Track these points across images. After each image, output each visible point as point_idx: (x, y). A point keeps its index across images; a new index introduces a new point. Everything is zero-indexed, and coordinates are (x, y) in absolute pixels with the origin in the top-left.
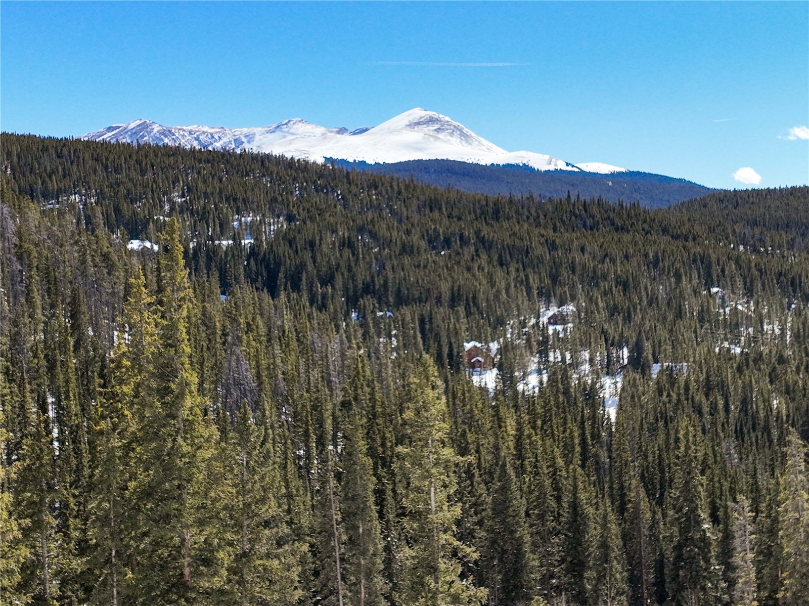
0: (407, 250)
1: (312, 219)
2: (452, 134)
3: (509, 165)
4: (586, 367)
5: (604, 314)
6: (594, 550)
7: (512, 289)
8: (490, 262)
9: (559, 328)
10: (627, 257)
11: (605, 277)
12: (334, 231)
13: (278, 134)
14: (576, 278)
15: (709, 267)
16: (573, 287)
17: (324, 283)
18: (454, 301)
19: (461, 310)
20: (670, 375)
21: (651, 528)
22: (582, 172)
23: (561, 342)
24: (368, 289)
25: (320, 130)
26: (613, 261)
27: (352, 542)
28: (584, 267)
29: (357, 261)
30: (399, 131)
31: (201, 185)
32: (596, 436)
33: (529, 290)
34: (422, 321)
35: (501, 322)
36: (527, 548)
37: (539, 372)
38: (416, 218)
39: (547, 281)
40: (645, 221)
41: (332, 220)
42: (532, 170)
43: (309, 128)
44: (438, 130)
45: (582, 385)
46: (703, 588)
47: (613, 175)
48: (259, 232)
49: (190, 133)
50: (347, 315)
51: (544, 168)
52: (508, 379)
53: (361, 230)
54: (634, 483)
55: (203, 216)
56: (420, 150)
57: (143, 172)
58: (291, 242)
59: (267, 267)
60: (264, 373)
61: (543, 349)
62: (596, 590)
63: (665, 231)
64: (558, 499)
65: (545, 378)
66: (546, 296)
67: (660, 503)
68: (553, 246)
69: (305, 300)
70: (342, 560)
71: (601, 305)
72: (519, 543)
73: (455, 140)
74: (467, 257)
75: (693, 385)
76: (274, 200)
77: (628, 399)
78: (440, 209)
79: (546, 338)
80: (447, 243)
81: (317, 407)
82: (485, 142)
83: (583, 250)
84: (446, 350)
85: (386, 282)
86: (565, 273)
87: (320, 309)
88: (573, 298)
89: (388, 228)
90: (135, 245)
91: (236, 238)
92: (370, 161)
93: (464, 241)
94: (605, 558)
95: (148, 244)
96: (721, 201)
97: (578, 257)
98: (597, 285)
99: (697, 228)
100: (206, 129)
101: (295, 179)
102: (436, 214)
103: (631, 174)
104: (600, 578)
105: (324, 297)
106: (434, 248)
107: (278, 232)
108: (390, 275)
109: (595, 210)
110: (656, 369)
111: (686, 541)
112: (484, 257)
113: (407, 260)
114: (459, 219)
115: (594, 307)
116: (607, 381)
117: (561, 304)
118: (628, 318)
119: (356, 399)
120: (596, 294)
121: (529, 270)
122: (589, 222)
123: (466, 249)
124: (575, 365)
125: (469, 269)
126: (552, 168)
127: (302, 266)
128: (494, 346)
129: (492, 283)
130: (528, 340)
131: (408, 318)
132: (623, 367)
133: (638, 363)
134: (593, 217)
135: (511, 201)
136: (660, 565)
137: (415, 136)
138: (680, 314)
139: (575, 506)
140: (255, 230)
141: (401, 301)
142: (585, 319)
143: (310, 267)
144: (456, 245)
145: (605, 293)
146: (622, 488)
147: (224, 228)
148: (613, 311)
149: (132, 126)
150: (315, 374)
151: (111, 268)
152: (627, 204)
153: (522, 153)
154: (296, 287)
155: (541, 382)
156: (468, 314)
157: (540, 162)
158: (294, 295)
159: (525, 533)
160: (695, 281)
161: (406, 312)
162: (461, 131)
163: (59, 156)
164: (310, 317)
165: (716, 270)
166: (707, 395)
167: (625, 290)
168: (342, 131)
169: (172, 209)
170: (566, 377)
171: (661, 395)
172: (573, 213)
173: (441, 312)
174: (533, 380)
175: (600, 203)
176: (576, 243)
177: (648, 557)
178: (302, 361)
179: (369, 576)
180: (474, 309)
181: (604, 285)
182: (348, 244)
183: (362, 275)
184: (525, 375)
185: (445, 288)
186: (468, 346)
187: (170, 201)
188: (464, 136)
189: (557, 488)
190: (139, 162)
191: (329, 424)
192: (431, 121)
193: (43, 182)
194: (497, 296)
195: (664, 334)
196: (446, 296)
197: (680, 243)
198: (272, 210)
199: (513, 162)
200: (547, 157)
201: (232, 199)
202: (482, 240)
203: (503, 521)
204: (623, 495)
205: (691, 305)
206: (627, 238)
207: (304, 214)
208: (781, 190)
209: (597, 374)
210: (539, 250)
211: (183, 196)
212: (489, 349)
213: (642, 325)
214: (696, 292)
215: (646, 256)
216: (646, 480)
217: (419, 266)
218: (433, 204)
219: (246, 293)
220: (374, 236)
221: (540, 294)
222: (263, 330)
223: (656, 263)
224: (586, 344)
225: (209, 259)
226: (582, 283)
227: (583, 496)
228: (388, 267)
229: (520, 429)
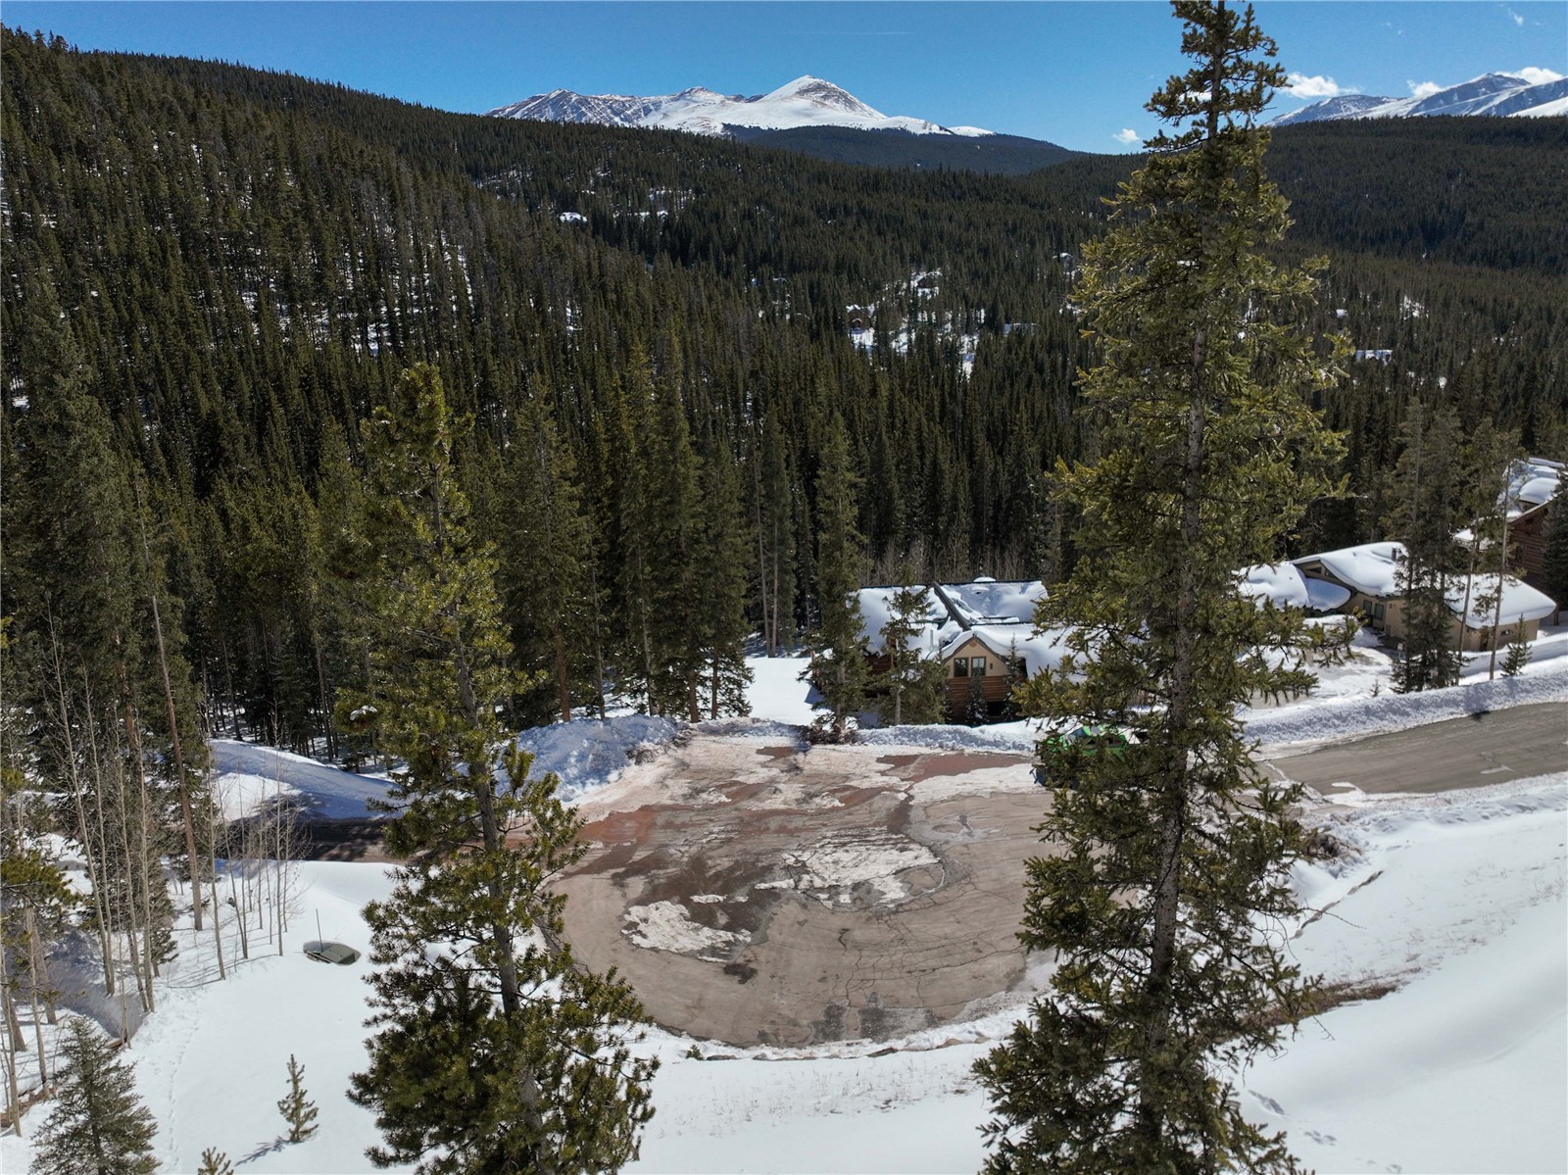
0: (799, 221)
1: (717, 191)
2: (837, 101)
3: (888, 129)
4: (949, 326)
5: (966, 279)
6: (947, 495)
7: (888, 257)
8: (870, 231)
9: (927, 290)
10: (988, 225)
11: (968, 244)
12: (736, 204)
13: (682, 102)
14: (943, 246)
15: (1061, 233)
16: (940, 254)
17: (728, 253)
18: (839, 267)
19: (845, 277)
20: (1018, 335)
21: (994, 475)
22: (954, 136)
23: (929, 305)
24: (765, 258)
25: (719, 98)
26: (977, 229)
27: (769, 496)
28: (951, 234)
29: (756, 233)
30: (790, 98)
31: (620, 161)
32: (953, 396)
33: (902, 257)
34: (811, 287)
35: (878, 286)
36: (896, 496)
37: (909, 331)
38: (806, 189)
39: (919, 248)
40: (1007, 191)
41: (734, 193)
42: (909, 133)
43: (709, 96)
44: (825, 97)
45: (944, 343)
46: (1026, 530)
47: (983, 138)
48: (672, 204)
49: (604, 101)
50: (748, 280)
51: (920, 132)
52: (882, 340)
53: (759, 202)
54: (981, 439)
55: (624, 190)
56: (808, 116)
57: (570, 149)
58: (699, 215)
59: (681, 239)
60: (689, 346)
61: (913, 312)
62: (946, 529)
63: (1024, 200)
64: (922, 457)
65: (913, 336)
66: (918, 262)
67: (1000, 453)
68: (924, 216)
69: (713, 269)
70: (762, 508)
71: (964, 270)
72: (890, 493)
73: (840, 106)
74: (850, 227)
75: (1038, 345)
76: (683, 174)
77: (982, 357)
78: (827, 183)
79: (916, 299)
80: (833, 213)
81: (732, 375)
82: (867, 108)
83: (950, 219)
84: (831, 314)
85: (781, 251)
86: (934, 242)
87: (725, 277)
88: (941, 264)
89: (782, 200)
90: (567, 216)
91: (653, 211)
92: (764, 127)
93: (847, 212)
94: (955, 508)
95: (578, 216)
96: (1077, 167)
97: (946, 225)
98: (961, 252)
99: (1052, 196)
100: (618, 98)
101: (701, 155)
102: (823, 186)
103: (999, 136)
104: (951, 521)
105: (729, 264)
106: (821, 217)
107: (686, 204)
108: (785, 245)
109: (963, 181)
110: (1007, 328)
111: (1017, 496)
112: (865, 226)
113: (798, 231)
114: (844, 190)
115: (957, 272)
116: (966, 339)
117: (929, 270)
118: (987, 283)
119: (762, 368)
120: (961, 260)
121: (904, 239)
122: (958, 192)
123: (849, 220)
124: (940, 324)
125: (851, 239)
126: (927, 132)
127: (709, 238)
128: (871, 308)
129: (871, 251)
130: (900, 304)
131: (799, 285)
132: (981, 326)
133: (992, 324)
134: (961, 187)
135: (889, 173)
136: (997, 506)
137: (804, 103)
138: (1031, 279)
139: (935, 463)
140: (667, 201)
141: (794, 269)
142: (949, 284)
143: (716, 238)
144: (841, 216)
145: (968, 259)
146: (971, 440)
147: (641, 202)
148: (975, 275)
149: (553, 95)
150: (730, 348)
151: (562, 257)
152: (992, 174)
153: (900, 118)
154: (705, 257)
155: (910, 340)
156: (851, 280)
157: (915, 126)
158: (703, 264)
159: (895, 485)
160: (1048, 245)
161: (797, 277)
162: (845, 97)
163: (498, 134)
164: (717, 285)
165: (1065, 239)
166: (1049, 353)
167: (985, 257)
168: (738, 98)
169: (596, 183)
170: (931, 337)
171: (1010, 352)
172: (943, 184)
173: (828, 279)
174: (903, 338)
175: (968, 175)
176: (945, 213)
177: (989, 498)
178: (719, 338)
179: (781, 520)
180: (855, 276)
181: (968, 252)
182: (748, 215)
183: (760, 246)
184: (896, 335)
185: (831, 256)
186: (850, 308)
187: (594, 175)
188: (849, 103)
189: (921, 448)
190: (566, 140)
191: (741, 386)
192: (818, 88)
193: (486, 159)
194: (875, 263)
195: (1017, 298)
196: (832, 262)
197: (1036, 212)
198: (682, 184)
199: (891, 126)
200: (922, 121)
201: (647, 173)
202: (863, 211)
203: (878, 477)
204: (971, 446)
205: (1042, 272)
206: (990, 207)
207: (709, 187)
208: (1132, 156)
209: (957, 332)
210: (913, 219)
211: (605, 171)
212: (867, 311)
213: (998, 290)
214: (1047, 258)
215: (1006, 224)
216: (991, 436)
217: (808, 237)
218: (821, 177)
219: (665, 261)
220: (769, 206)
221: (912, 260)
222: (685, 307)
223: (1014, 230)
224: (948, 306)
225: (631, 231)
226: (949, 248)
227: (941, 456)
228: (783, 238)
229: (892, 395)
